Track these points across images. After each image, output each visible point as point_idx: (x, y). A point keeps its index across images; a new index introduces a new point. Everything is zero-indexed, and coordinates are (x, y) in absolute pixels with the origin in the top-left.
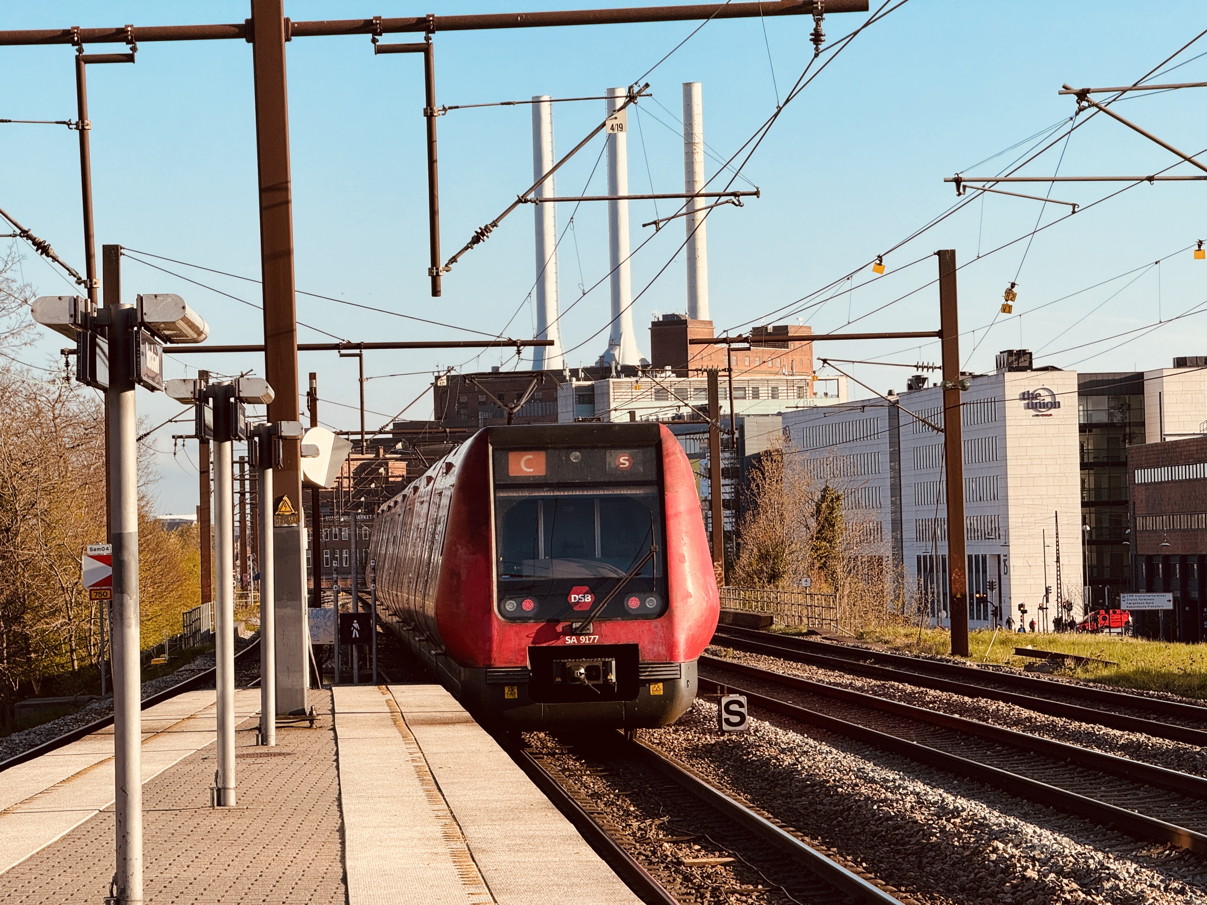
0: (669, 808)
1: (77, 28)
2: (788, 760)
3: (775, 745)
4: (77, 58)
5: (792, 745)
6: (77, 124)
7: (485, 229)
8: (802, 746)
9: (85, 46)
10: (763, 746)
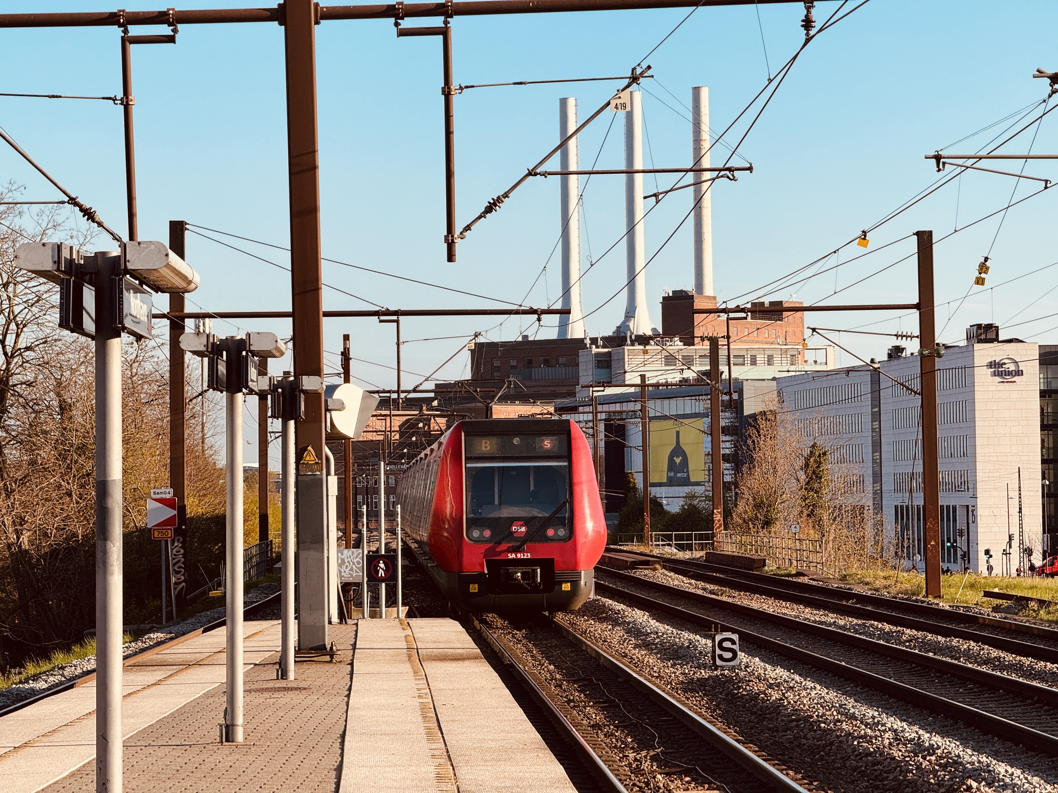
0: (664, 740)
1: (123, 11)
2: (775, 696)
3: (764, 680)
4: (123, 38)
5: (779, 680)
6: (122, 100)
7: (497, 200)
8: (788, 682)
9: (130, 27)
10: (753, 681)
